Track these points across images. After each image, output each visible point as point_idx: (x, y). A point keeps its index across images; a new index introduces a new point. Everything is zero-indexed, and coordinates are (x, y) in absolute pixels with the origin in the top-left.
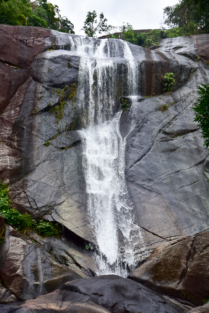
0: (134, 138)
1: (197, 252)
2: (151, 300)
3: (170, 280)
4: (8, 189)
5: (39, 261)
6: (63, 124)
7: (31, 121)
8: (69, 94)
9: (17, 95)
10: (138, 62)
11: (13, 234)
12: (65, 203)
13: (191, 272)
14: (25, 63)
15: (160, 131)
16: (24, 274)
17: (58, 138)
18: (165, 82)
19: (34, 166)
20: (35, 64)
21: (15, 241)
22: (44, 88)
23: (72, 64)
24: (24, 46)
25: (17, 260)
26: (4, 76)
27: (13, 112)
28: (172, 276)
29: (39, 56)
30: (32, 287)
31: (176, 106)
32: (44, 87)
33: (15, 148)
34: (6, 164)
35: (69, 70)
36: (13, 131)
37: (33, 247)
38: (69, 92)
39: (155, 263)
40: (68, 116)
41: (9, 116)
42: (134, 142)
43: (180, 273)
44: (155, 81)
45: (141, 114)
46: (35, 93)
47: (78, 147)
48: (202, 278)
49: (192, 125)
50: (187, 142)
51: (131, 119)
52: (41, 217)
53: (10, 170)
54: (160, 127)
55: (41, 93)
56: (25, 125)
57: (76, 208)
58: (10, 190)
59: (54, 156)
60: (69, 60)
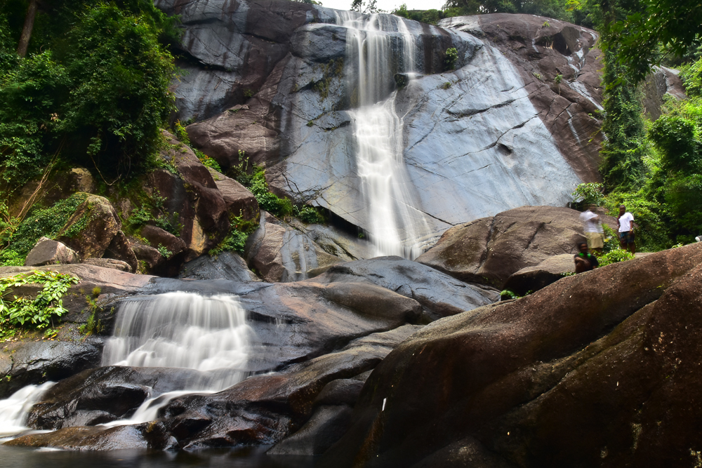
0: (412, 118)
1: (498, 232)
2: (446, 283)
3: (467, 264)
4: (264, 172)
5: (302, 249)
6: (328, 103)
7: (291, 100)
8: (335, 70)
9: (274, 72)
10: (414, 36)
11: (270, 220)
12: (332, 187)
13: (494, 252)
14: (283, 37)
15: (443, 110)
16: (282, 263)
17: (323, 118)
18: (447, 59)
19: (295, 147)
20: (295, 37)
21: (272, 227)
22: (305, 64)
23: (338, 36)
24: (282, 19)
25: (274, 247)
26: (259, 51)
27: (270, 90)
28: (469, 260)
29: (299, 29)
30: (293, 277)
31: (460, 85)
32: (305, 62)
33: (272, 128)
34: (262, 146)
35: (334, 42)
36: (269, 111)
37: (294, 234)
38: (335, 67)
39: (446, 246)
40: (335, 94)
41: (266, 95)
42: (414, 122)
43: (479, 256)
44: (434, 57)
45: (420, 92)
46: (295, 69)
47: (346, 128)
48: (510, 258)
49: (479, 105)
50: (475, 123)
51: (408, 98)
52: (304, 202)
53: (266, 152)
54: (443, 105)
55: (302, 69)
56: (283, 104)
57: (345, 193)
58: (266, 173)
59: (318, 137)
60: (334, 31)
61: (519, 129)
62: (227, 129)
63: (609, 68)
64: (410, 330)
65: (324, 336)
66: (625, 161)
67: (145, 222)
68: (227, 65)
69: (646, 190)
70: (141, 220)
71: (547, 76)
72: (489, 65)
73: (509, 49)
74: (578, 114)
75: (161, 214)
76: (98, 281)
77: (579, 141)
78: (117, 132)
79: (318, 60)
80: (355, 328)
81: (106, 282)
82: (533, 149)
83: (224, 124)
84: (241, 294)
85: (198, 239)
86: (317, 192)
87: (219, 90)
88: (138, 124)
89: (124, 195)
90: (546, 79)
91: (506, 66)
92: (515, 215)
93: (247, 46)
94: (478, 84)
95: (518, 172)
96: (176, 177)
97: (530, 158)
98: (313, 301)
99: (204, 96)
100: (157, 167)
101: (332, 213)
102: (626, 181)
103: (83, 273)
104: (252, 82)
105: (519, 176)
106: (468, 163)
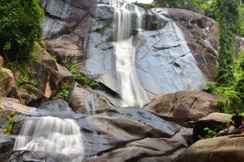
0: (139, 48)
1: (178, 100)
4: (76, 65)
5: (92, 100)
6: (104, 38)
7: (88, 35)
8: (108, 25)
9: (82, 22)
10: (142, 14)
11: (78, 86)
12: (105, 74)
13: (177, 108)
14: (87, 8)
15: (152, 46)
16: (84, 106)
17: (102, 44)
18: (154, 25)
19: (89, 56)
20: (92, 9)
21: (79, 89)
22: (96, 21)
23: (110, 10)
25: (81, 98)
26: (76, 13)
27: (80, 30)
28: (165, 111)
29: (94, 5)
31: (159, 36)
33: (80, 47)
34: (75, 54)
35: (109, 13)
36: (79, 39)
38: (108, 23)
39: (155, 104)
40: (107, 35)
41: (78, 32)
42: (140, 50)
43: (170, 109)
44: (149, 24)
45: (143, 38)
46: (91, 22)
47: (111, 50)
48: (184, 111)
49: (167, 45)
50: (165, 53)
51: (138, 39)
52: (93, 80)
53: (77, 57)
54: (152, 44)
55: (94, 23)
56: (85, 37)
57: (111, 77)
58: (77, 65)
59: (99, 52)
60: (109, 8)
61: (183, 57)
62: (60, 45)
63: (221, 36)
64: (150, 140)
65: (115, 141)
66: (226, 74)
67: (26, 82)
68: (62, 17)
69: (235, 87)
70: (24, 81)
71: (194, 36)
72: (171, 29)
73: (179, 24)
74: (206, 53)
75: (33, 79)
76: (13, 109)
77: (207, 64)
78: (19, 41)
79: (101, 20)
80: (128, 138)
81: (16, 110)
82: (188, 66)
83: (59, 42)
84: (76, 119)
85: (48, 92)
86: (98, 76)
87: (58, 27)
88: (28, 39)
89: (17, 69)
90: (194, 37)
91: (178, 30)
92: (184, 93)
93: (71, 10)
94: (166, 37)
95: (182, 75)
96: (41, 64)
97: (187, 70)
98: (107, 124)
99: (51, 29)
100: (33, 59)
101: (105, 85)
102: (226, 82)
103: (5, 104)
104: (72, 25)
105: (182, 77)
106: (162, 69)
